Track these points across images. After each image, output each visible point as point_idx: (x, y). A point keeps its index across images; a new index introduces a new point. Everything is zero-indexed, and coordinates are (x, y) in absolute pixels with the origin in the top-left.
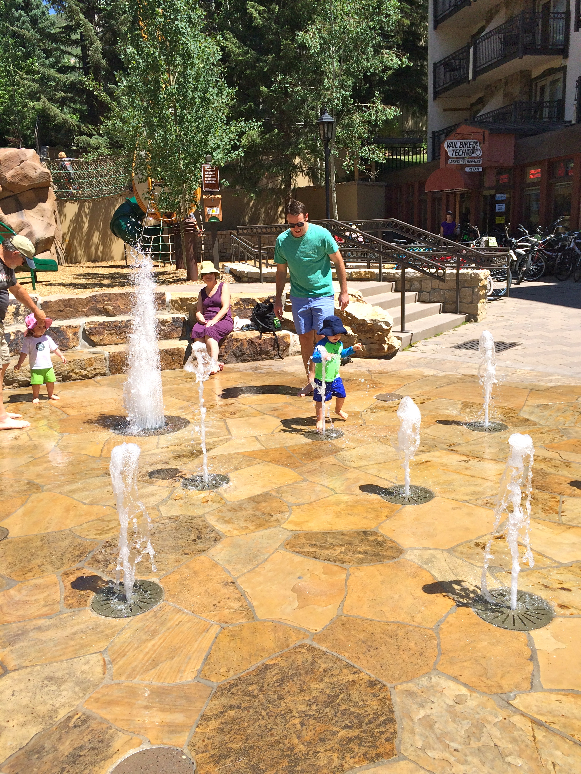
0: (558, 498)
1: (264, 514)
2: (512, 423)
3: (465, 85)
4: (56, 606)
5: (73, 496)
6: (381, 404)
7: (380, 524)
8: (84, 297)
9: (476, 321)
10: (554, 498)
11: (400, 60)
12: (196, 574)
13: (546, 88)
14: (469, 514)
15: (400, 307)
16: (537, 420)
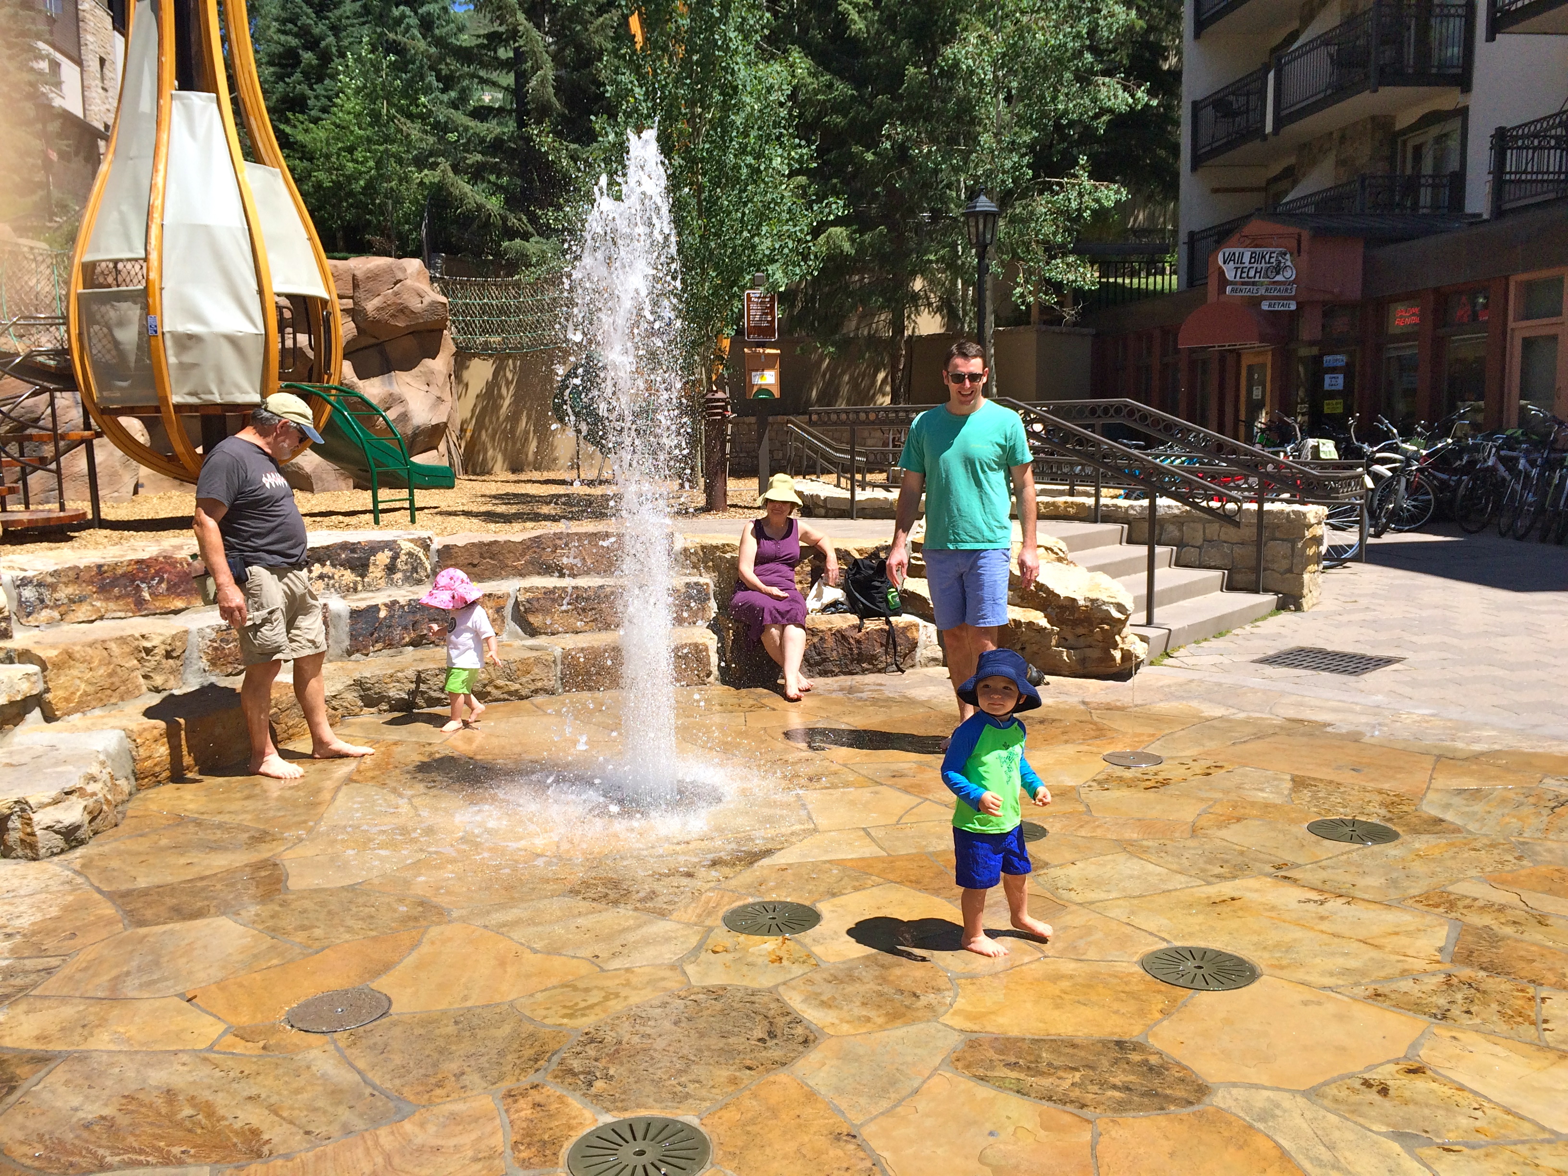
0: (1531, 991)
1: (902, 992)
2: (1407, 825)
3: (1258, 142)
4: (497, 1162)
5: (512, 935)
6: (1119, 774)
7: (1151, 1027)
8: (519, 539)
9: (1299, 608)
10: (1522, 991)
11: (1133, 96)
12: (774, 1112)
13: (1424, 150)
14: (1340, 1018)
15: (1145, 574)
16: (1459, 822)
